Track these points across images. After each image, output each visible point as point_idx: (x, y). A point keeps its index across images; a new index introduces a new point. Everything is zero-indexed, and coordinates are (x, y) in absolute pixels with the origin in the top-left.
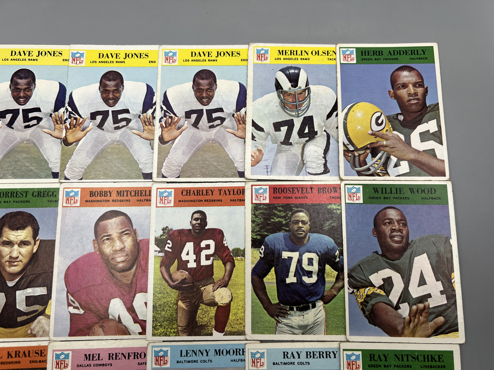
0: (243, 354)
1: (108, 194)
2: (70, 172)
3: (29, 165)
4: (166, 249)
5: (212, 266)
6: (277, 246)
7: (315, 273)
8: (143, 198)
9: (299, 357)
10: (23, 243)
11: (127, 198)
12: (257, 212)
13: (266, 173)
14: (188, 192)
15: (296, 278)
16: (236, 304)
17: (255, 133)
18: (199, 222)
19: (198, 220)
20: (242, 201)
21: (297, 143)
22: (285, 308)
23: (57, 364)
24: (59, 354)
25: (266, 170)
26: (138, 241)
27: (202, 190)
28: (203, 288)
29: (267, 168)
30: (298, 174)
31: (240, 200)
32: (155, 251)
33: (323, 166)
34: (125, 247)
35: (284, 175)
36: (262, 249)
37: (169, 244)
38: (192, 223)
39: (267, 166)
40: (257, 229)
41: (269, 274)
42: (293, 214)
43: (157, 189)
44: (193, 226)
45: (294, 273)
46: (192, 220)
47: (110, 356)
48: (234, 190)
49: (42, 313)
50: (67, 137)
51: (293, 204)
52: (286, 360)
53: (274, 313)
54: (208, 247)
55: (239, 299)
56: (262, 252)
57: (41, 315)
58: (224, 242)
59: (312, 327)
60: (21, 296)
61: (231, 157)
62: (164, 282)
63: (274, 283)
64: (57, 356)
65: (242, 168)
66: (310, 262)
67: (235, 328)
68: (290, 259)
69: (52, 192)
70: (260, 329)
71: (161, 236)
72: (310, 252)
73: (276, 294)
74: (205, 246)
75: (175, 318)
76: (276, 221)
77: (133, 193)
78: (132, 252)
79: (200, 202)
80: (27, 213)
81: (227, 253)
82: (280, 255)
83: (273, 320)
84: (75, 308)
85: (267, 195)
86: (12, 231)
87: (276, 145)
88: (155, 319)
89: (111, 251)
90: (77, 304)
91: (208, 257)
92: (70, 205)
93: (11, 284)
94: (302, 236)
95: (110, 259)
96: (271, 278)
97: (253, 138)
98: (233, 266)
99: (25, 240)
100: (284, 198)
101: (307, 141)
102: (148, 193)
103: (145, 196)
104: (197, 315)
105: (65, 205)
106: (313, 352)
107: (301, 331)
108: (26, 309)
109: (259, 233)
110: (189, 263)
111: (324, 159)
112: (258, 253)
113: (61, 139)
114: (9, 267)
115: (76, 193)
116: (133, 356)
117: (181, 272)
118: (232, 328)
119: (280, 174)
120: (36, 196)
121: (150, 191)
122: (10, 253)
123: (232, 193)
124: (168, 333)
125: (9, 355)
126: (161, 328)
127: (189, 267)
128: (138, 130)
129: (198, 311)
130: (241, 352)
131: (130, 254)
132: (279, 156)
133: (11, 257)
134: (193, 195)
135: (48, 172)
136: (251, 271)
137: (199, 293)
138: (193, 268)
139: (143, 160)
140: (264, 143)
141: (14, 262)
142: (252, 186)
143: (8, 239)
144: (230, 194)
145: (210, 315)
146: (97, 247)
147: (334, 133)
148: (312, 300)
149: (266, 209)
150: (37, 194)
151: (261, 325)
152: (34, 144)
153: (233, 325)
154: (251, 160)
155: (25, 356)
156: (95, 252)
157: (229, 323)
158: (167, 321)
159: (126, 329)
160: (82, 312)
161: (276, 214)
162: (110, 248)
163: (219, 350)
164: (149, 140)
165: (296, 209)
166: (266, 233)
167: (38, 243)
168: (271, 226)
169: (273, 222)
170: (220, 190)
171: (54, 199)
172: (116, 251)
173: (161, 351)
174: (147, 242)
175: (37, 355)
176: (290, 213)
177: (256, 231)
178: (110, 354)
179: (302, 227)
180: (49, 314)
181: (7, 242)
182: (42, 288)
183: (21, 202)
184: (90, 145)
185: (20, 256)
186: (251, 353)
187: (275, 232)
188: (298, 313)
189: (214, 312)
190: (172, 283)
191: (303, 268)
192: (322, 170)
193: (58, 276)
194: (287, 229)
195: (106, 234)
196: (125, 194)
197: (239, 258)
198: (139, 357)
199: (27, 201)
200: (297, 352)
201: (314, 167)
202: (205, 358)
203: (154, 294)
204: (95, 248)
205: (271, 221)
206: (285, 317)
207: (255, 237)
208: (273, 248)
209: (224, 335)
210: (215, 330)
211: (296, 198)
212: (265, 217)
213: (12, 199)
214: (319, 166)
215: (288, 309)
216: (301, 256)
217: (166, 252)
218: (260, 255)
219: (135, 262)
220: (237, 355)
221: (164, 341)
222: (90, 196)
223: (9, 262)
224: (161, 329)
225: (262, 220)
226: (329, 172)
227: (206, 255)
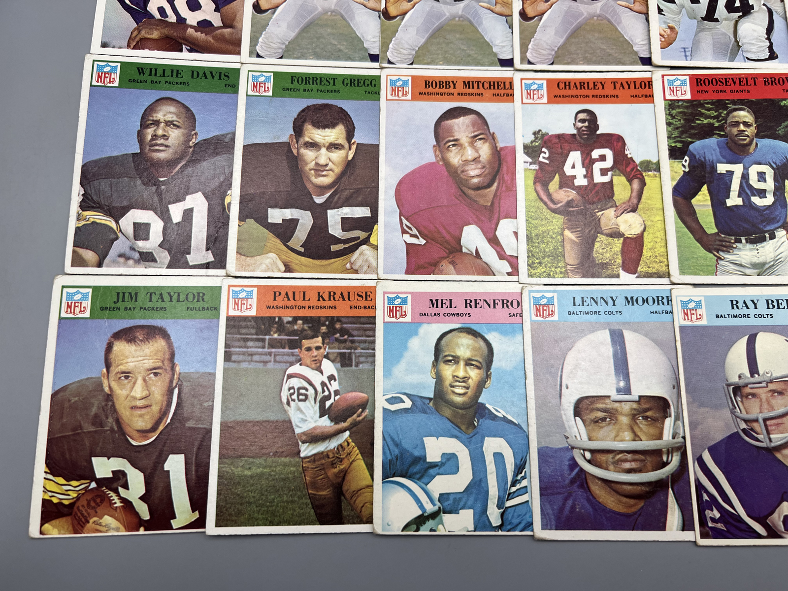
0: (668, 304)
1: (451, 85)
2: (395, 54)
3: (336, 43)
4: (541, 159)
5: (611, 183)
6: (709, 157)
7: (771, 191)
8: (502, 92)
9: (756, 308)
10: (333, 146)
11: (479, 91)
12: (674, 111)
13: (684, 58)
14: (567, 84)
15: (741, 199)
16: (651, 235)
17: (663, 5)
18: (586, 124)
19: (585, 122)
20: (649, 98)
21: (726, 19)
22: (727, 240)
23: (391, 311)
24: (392, 298)
25: (683, 53)
26: (498, 149)
27: (588, 83)
28: (600, 213)
29: (685, 51)
30: (732, 59)
31: (646, 96)
32: (525, 162)
33: (767, 50)
34: (480, 156)
35: (711, 61)
36: (686, 161)
37: (545, 153)
38: (577, 125)
39: (684, 48)
40: (676, 133)
41: (699, 194)
42: (728, 115)
43: (522, 80)
44: (578, 129)
45: (737, 193)
46: (575, 122)
47: (467, 304)
48: (635, 82)
49: (366, 241)
50: (388, 9)
51: (728, 100)
52: (736, 312)
53: (711, 247)
54: (603, 158)
55: (656, 228)
56: (686, 164)
57: (364, 244)
58: (626, 153)
59: (773, 265)
60: (334, 217)
61: (627, 39)
62: (542, 204)
63: (708, 205)
64: (390, 300)
65: (645, 53)
66: (762, 176)
67: (654, 268)
68: (731, 173)
69: (370, 81)
70: (692, 268)
71: (532, 142)
72: (760, 164)
73: (713, 220)
74: (598, 157)
75: (561, 252)
76: (704, 122)
77: (487, 85)
78: (490, 162)
79: (586, 98)
80: (337, 106)
81: (631, 166)
82: (714, 169)
83: (711, 255)
84: (412, 236)
85: (688, 88)
86: (317, 129)
87: (696, 21)
88: (531, 255)
89: (461, 162)
90: (415, 232)
91: (604, 172)
92: (397, 98)
93: (319, 200)
94: (745, 142)
95: (459, 172)
96: (702, 199)
97: (660, 11)
98: (643, 184)
99: (336, 142)
100: (714, 91)
101: (740, 17)
102: (508, 85)
103: (505, 88)
104: (595, 250)
105: (389, 97)
106: (778, 301)
107: (756, 271)
108: (342, 235)
109: (679, 139)
110: (576, 178)
111: (768, 41)
112: (680, 165)
113: (379, 11)
114: (316, 178)
115: (405, 83)
116: (500, 304)
117: (566, 191)
118: (649, 267)
119: (705, 59)
120: (347, 84)
121: (511, 84)
122: (316, 158)
123: (632, 85)
124: (552, 273)
125: (320, 297)
126: (541, 266)
127: (576, 184)
128: (488, 3)
129: (596, 243)
130: (665, 301)
131: (487, 166)
132: (702, 35)
133: (317, 164)
134: (575, 88)
135: (363, 54)
136: (671, 191)
137: (595, 219)
138: (583, 186)
139: (497, 42)
140: (677, 18)
141: (323, 171)
142: (663, 76)
143: (312, 140)
144: (629, 88)
145: (613, 250)
146: (440, 156)
147: (777, 8)
148: (768, 228)
149: (686, 107)
150: (349, 82)
151: (693, 263)
152: (342, 16)
153: (650, 264)
154: (661, 41)
155: (344, 300)
156: (438, 162)
157: (644, 261)
158: (549, 256)
159: (488, 268)
160: (422, 242)
161: (703, 114)
162: (459, 157)
163: (632, 298)
164: (506, 16)
165: (734, 107)
166: (689, 140)
167: (354, 147)
168: (696, 130)
169: (699, 124)
170: (614, 83)
171: (374, 89)
172: (466, 162)
173: (543, 297)
174: (513, 150)
175: (360, 299)
176: (725, 112)
177: (675, 137)
178: (466, 301)
179: (745, 131)
180: (375, 243)
181: (311, 143)
182: (363, 209)
183: (328, 91)
184: (420, 21)
185: (330, 164)
186: (681, 301)
187: (704, 138)
188: (749, 246)
189: (620, 246)
190: (552, 206)
191: (751, 186)
192: (767, 54)
193: (386, 192)
194: (722, 133)
195: (452, 139)
196: (476, 85)
197: (650, 173)
198: (510, 306)
199: (335, 91)
200: (753, 301)
201: (754, 50)
202: (610, 307)
203: (527, 220)
204: (436, 156)
205: (695, 123)
206: (729, 252)
207: (673, 145)
208: (703, 160)
209: (637, 277)
210: (624, 270)
211: (732, 91)
212: (687, 117)
213: (315, 87)
214: (762, 49)
215: (733, 241)
216: (746, 169)
217: (541, 163)
218: (684, 169)
219: (496, 178)
220: (658, 304)
221: (545, 285)
222: (426, 87)
223: (315, 170)
224: (541, 268)
225: (682, 122)
226: (777, 57)
227: (601, 170)
